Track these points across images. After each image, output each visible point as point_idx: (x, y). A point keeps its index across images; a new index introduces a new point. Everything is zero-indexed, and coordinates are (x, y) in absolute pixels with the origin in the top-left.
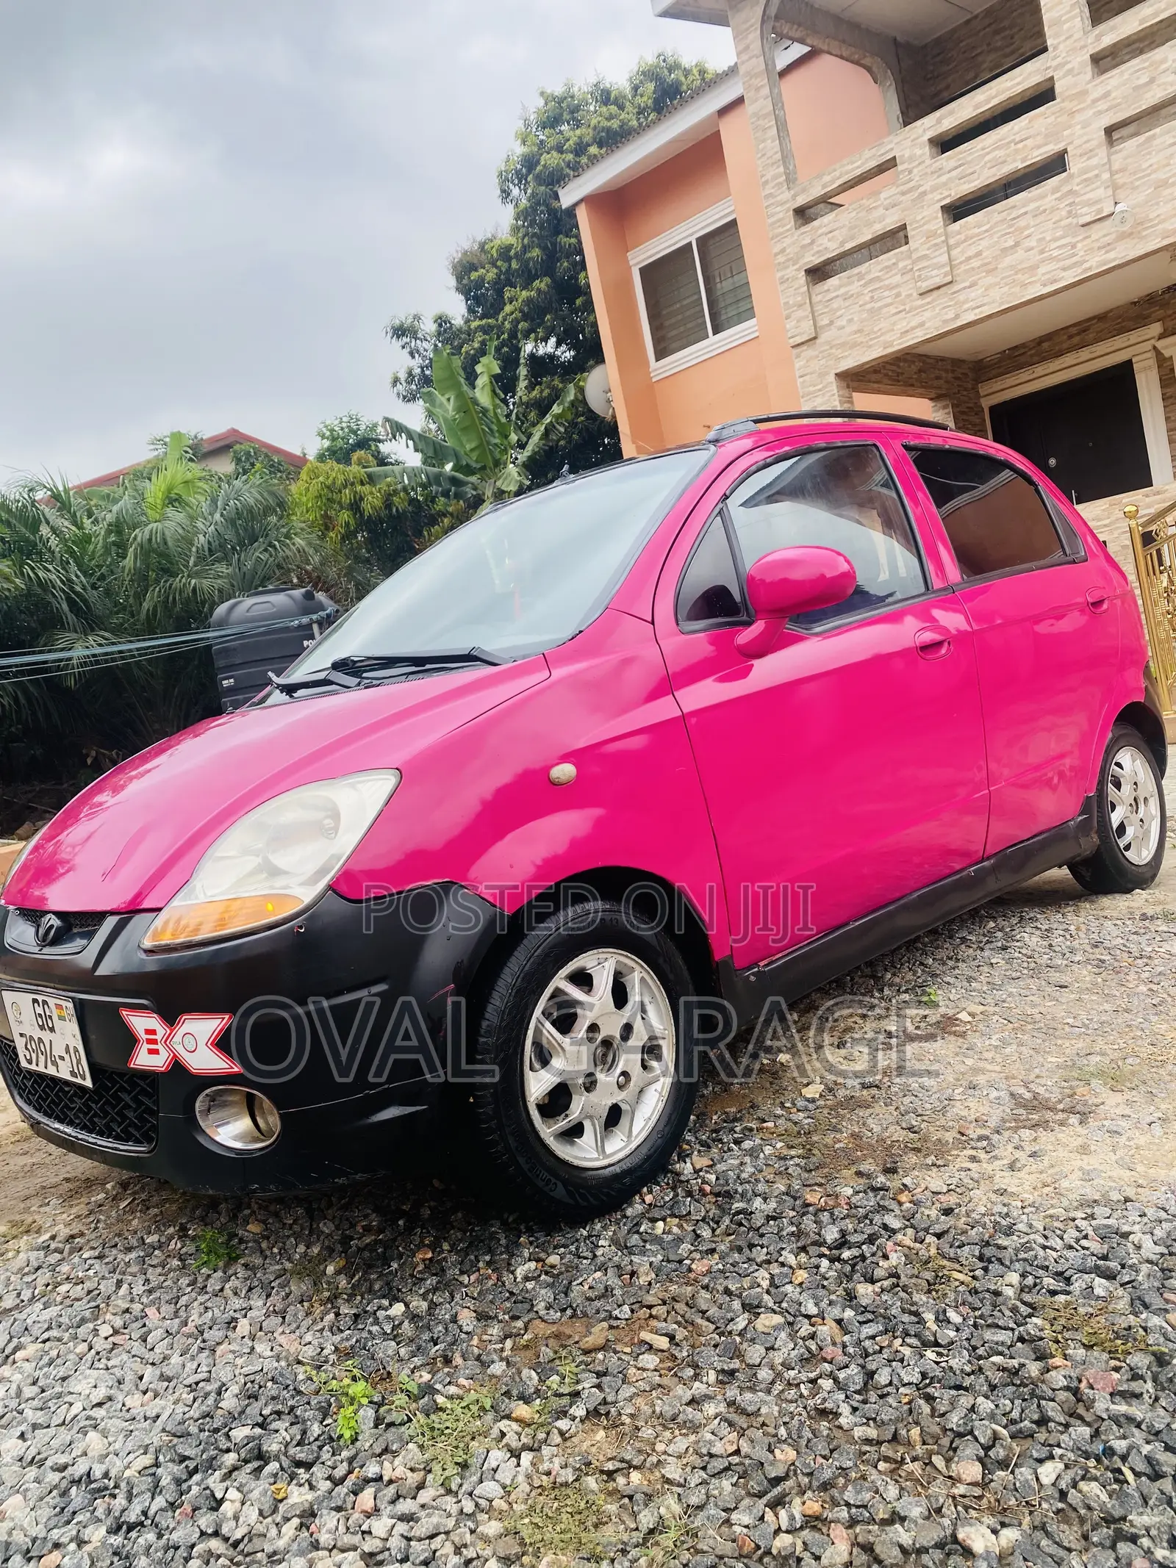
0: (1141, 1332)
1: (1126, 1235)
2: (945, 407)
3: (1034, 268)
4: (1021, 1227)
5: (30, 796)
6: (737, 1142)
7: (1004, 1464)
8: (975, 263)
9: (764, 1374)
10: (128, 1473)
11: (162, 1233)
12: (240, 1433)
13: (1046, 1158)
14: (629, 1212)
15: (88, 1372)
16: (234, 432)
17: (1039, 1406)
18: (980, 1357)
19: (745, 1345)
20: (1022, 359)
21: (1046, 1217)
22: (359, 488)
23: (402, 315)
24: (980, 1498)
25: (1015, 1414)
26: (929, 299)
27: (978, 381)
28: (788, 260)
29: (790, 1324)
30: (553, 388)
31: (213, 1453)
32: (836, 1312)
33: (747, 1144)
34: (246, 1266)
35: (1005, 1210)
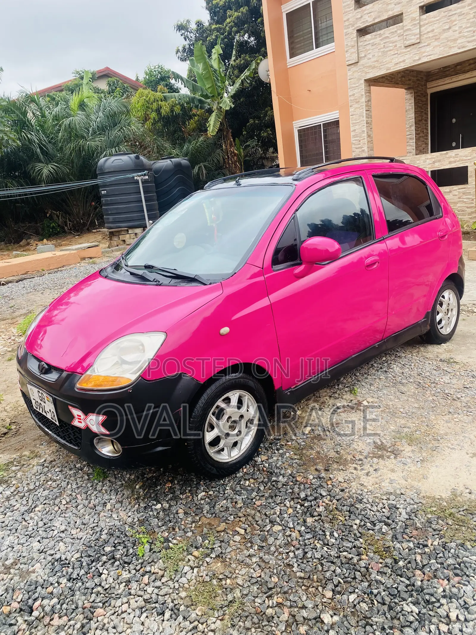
0: (393, 549)
1: (398, 508)
2: (411, 93)
3: (455, 40)
4: (365, 500)
5: (25, 228)
6: (278, 450)
7: (339, 593)
8: (431, 35)
9: (273, 549)
10: (73, 559)
11: (81, 463)
12: (108, 549)
13: (379, 472)
14: (238, 475)
15: (59, 518)
16: (108, 68)
17: (354, 573)
18: (341, 552)
19: (268, 536)
20: (447, 73)
21: (374, 497)
22: (160, 103)
23: (182, 20)
24: (330, 603)
25: (347, 575)
26: (409, 49)
27: (427, 81)
28: (349, 25)
29: (284, 530)
30: (246, 60)
31: (99, 555)
32: (298, 528)
33: (281, 451)
34: (109, 481)
35: (361, 493)
